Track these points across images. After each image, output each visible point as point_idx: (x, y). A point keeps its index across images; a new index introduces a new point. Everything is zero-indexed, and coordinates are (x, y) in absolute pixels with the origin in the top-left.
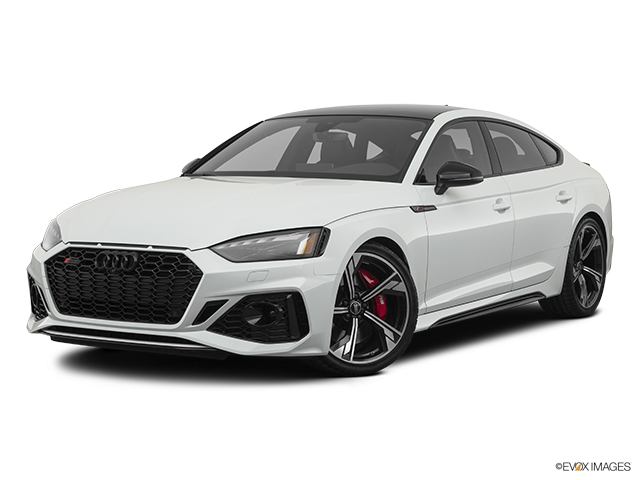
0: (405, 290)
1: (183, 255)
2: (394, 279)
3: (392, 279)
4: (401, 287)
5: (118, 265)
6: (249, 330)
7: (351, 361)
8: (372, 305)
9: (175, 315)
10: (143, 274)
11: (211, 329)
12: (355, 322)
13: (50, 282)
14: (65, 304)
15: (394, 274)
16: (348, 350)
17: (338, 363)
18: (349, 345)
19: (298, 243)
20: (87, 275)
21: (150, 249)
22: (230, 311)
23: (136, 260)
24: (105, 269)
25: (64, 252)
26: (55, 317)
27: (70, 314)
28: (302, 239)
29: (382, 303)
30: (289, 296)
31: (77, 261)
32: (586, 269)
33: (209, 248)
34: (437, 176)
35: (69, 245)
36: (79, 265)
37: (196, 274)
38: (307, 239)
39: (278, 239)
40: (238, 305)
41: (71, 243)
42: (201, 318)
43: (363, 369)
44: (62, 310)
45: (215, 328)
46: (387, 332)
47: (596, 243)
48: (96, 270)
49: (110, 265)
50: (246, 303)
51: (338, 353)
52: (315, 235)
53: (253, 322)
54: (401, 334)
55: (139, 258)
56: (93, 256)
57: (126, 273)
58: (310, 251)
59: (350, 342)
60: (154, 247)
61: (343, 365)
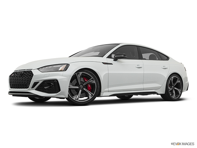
1: (31, 71)
3: (91, 80)
4: (94, 82)
5: (19, 75)
6: (45, 90)
7: (78, 101)
9: (28, 86)
11: (36, 90)
12: (80, 90)
15: (92, 78)
16: (77, 98)
23: (22, 73)
24: (17, 76)
28: (61, 66)
29: (89, 86)
30: (55, 81)
32: (175, 88)
33: (37, 69)
34: (114, 56)
37: (32, 75)
39: (54, 66)
40: (42, 83)
44: (11, 87)
47: (178, 81)
50: (44, 83)
51: (74, 98)
52: (65, 66)
53: (46, 88)
54: (94, 95)
58: (63, 70)
59: (78, 96)
61: (75, 102)
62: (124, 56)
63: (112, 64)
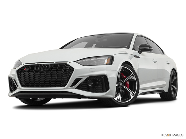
0: (136, 79)
1: (66, 64)
2: (132, 75)
3: (131, 76)
4: (134, 78)
5: (44, 69)
6: (90, 88)
7: (120, 102)
8: (125, 84)
9: (64, 84)
10: (53, 71)
11: (77, 88)
12: (121, 89)
13: (18, 77)
14: (24, 84)
15: (132, 74)
16: (119, 98)
17: (116, 102)
18: (119, 96)
19: (104, 60)
20: (32, 73)
21: (55, 63)
22: (83, 82)
23: (50, 67)
24: (39, 71)
25: (23, 67)
26: (20, 88)
27: (26, 87)
28: (106, 59)
30: (103, 77)
31: (28, 69)
32: (173, 86)
33: (75, 61)
35: (25, 65)
36: (29, 70)
37: (72, 69)
38: (107, 59)
39: (98, 59)
40: (86, 80)
41: (26, 64)
42: (73, 85)
43: (124, 104)
44: (23, 86)
45: (78, 88)
46: (130, 92)
47: (175, 78)
48: (36, 71)
49: (40, 69)
50: (89, 79)
51: (116, 99)
52: (110, 58)
54: (135, 94)
55: (51, 66)
56: (34, 67)
57: (46, 71)
58: (109, 63)
59: (120, 95)
60: (56, 62)
61: (118, 103)
62: (149, 48)
63: (139, 57)
